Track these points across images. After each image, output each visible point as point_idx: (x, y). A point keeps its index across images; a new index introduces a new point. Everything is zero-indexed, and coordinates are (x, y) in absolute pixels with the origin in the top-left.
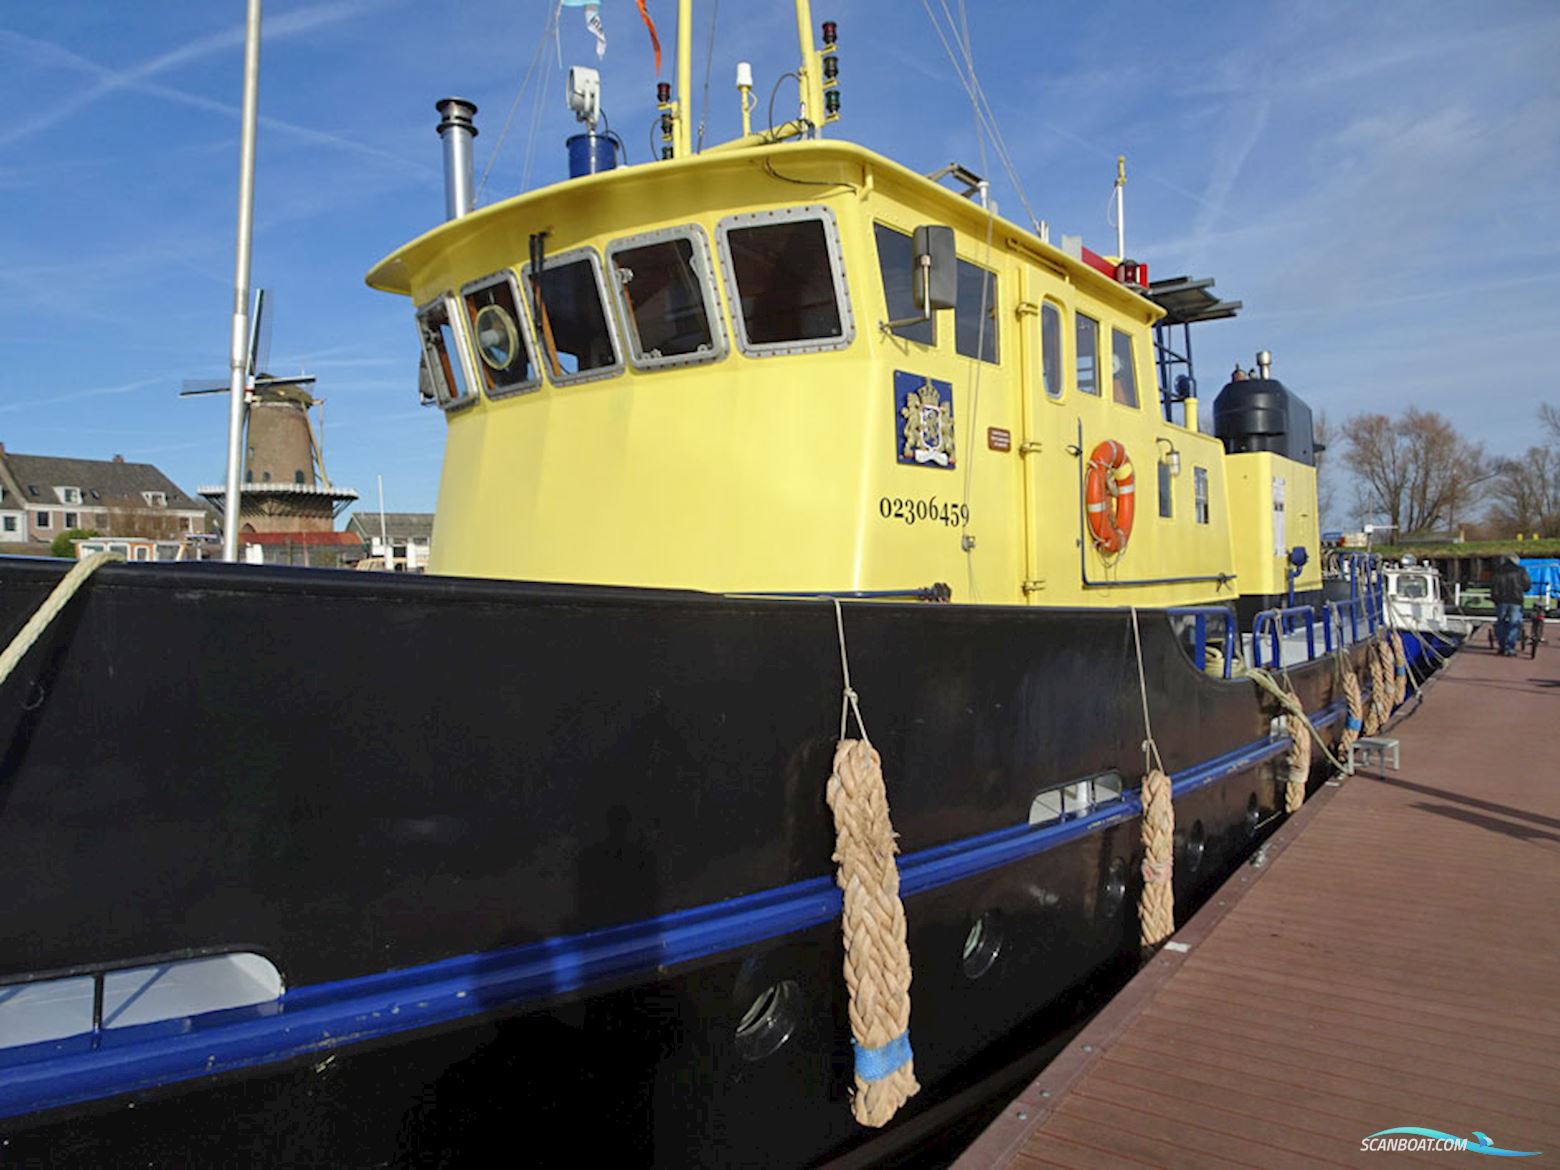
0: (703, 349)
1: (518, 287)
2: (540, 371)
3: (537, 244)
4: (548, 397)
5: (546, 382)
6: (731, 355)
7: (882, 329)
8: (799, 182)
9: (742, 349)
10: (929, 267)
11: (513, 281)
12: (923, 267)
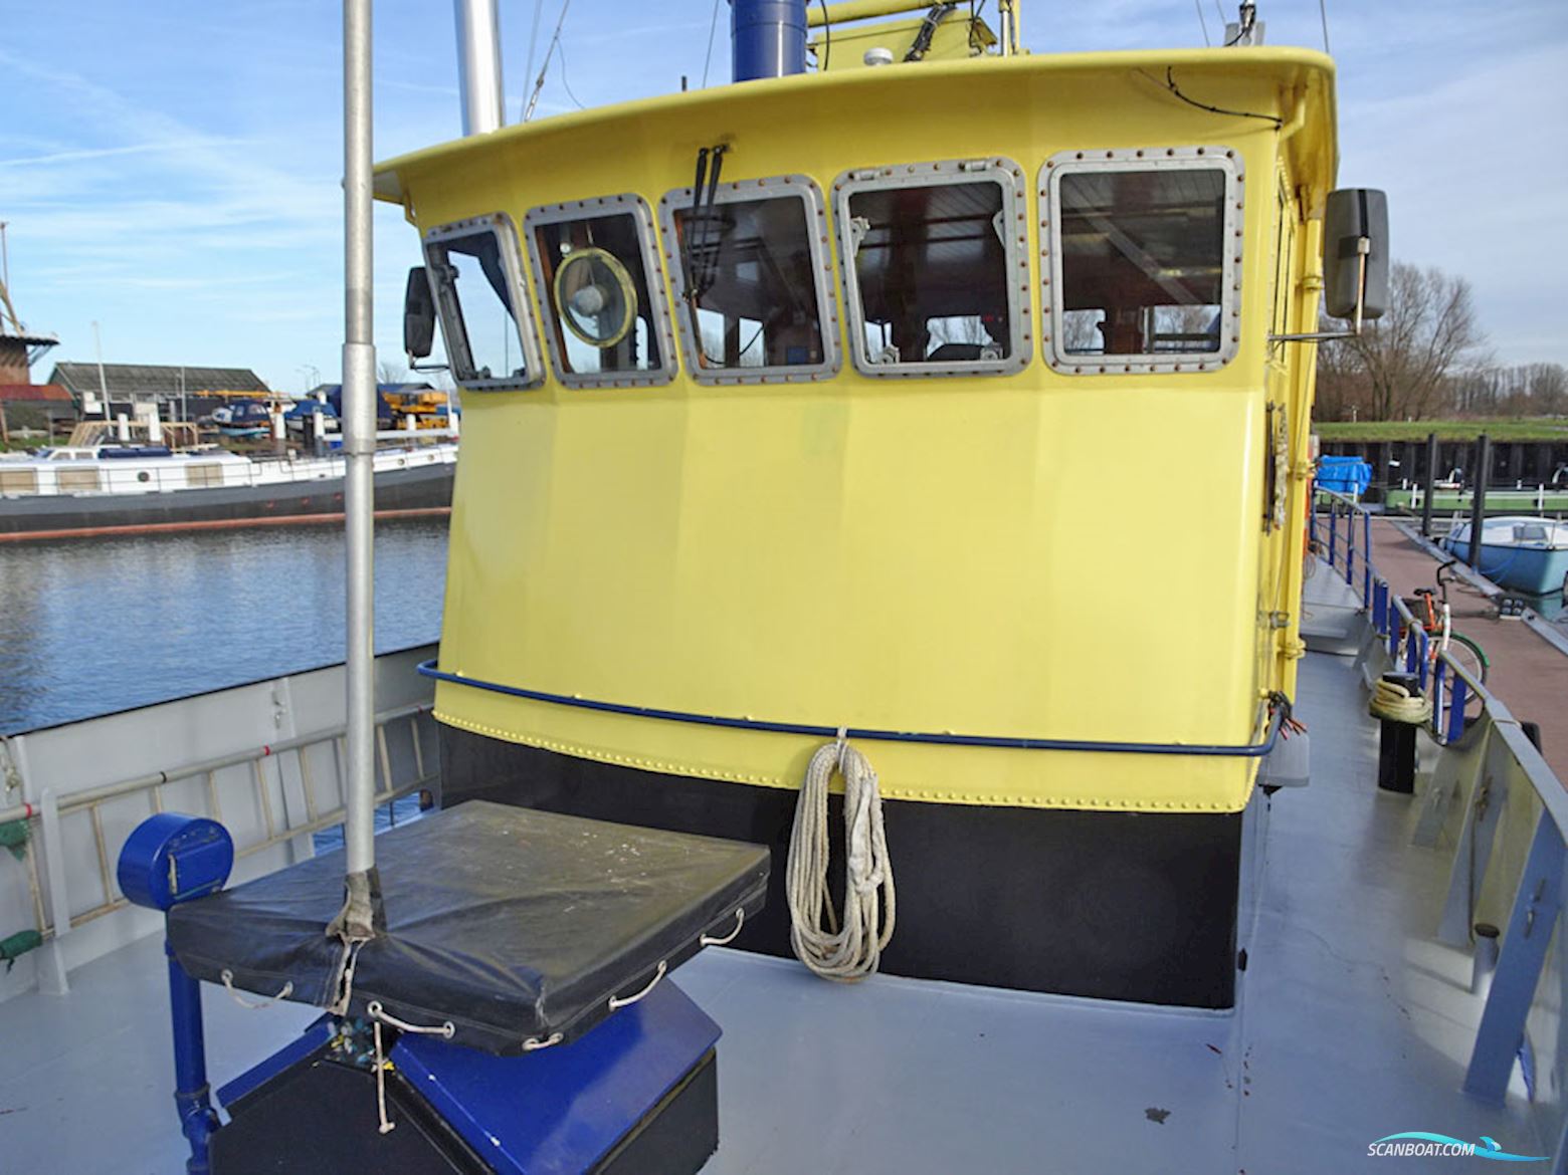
0: (990, 357)
1: (650, 225)
2: (674, 357)
3: (710, 161)
4: (683, 396)
5: (682, 373)
6: (1031, 366)
7: (1272, 341)
8: (1213, 110)
9: (1051, 360)
10: (1366, 256)
11: (641, 215)
12: (1359, 254)
